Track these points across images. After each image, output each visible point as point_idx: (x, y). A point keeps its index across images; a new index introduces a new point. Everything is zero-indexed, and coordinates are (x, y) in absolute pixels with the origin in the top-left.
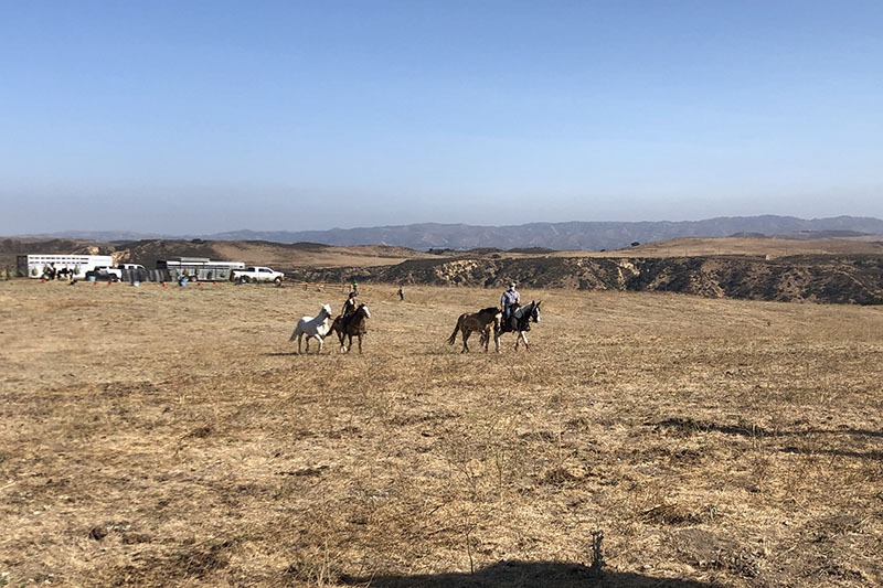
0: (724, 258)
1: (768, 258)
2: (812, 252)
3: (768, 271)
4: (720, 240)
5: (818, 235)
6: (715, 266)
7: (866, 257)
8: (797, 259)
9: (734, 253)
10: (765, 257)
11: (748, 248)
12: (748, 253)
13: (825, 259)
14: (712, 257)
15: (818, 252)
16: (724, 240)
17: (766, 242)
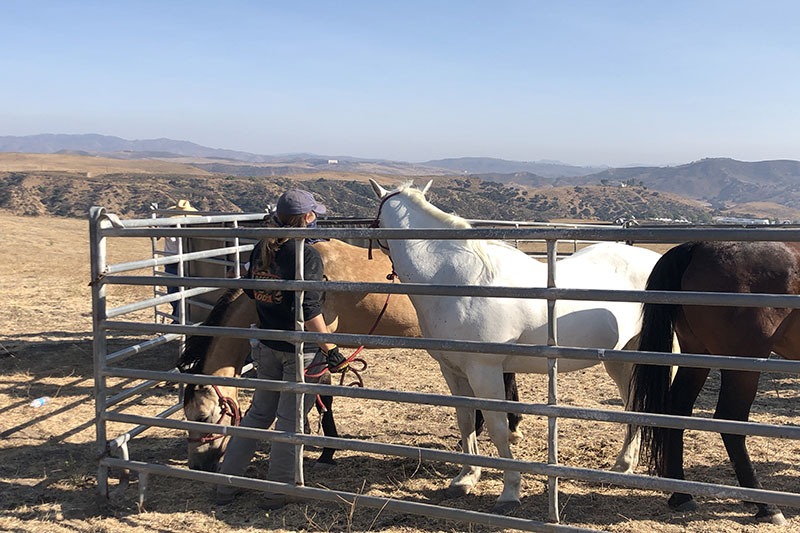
0: (46, 175)
1: (89, 176)
2: (131, 171)
3: (89, 188)
4: (43, 156)
5: (139, 155)
6: (38, 182)
7: (180, 178)
8: (117, 177)
9: (56, 169)
10: (85, 174)
11: (70, 165)
12: (70, 170)
13: (142, 178)
14: (33, 173)
15: (137, 171)
16: (47, 156)
17: (88, 160)
